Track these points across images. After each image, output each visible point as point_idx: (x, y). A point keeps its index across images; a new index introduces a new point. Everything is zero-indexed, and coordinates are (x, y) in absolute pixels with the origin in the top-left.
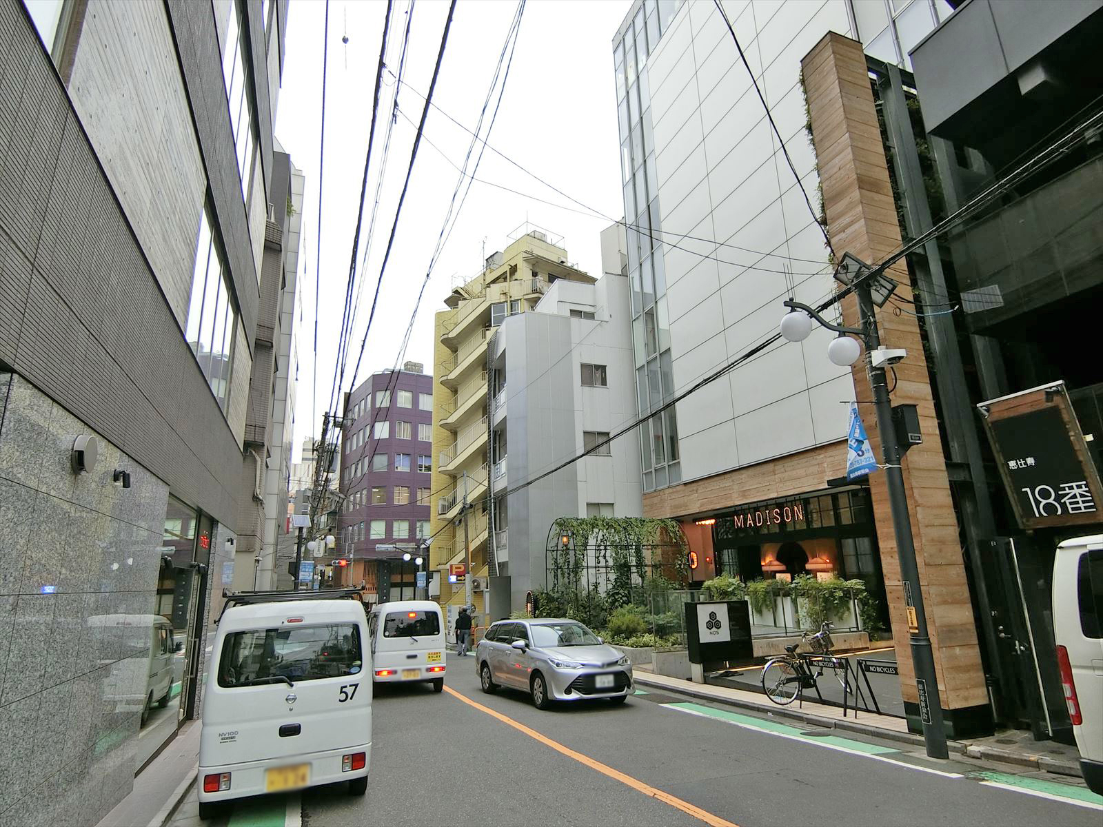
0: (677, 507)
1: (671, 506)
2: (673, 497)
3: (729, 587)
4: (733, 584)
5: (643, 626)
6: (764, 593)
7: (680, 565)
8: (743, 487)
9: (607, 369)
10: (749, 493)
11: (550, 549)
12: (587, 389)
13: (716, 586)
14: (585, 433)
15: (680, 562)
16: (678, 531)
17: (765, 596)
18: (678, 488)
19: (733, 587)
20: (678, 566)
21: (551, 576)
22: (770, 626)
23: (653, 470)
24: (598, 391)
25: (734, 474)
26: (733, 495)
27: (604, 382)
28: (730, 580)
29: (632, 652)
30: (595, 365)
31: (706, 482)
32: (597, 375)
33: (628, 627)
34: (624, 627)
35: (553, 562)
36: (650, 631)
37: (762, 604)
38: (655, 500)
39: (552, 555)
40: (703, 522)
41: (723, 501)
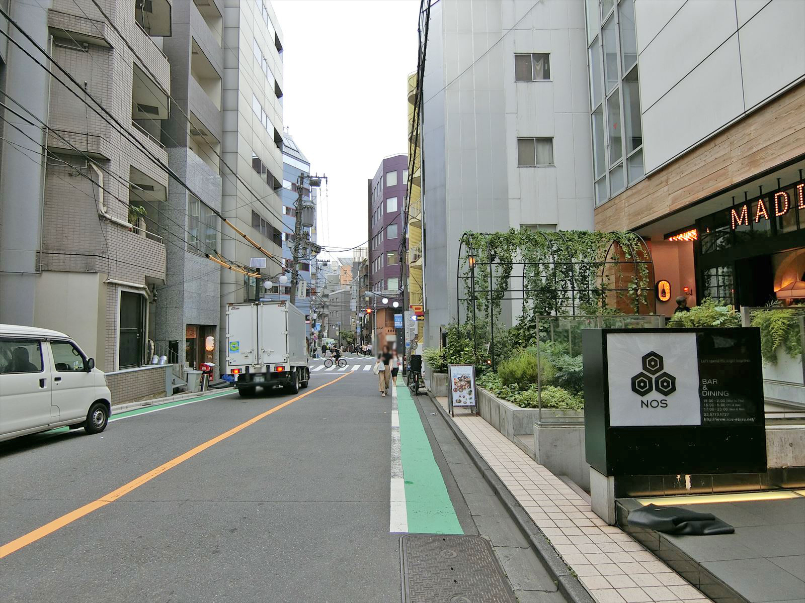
0: (638, 214)
1: (629, 215)
2: (633, 201)
3: (714, 318)
4: (723, 315)
5: (547, 374)
6: (784, 327)
7: (635, 290)
8: (751, 148)
9: (551, 59)
10: (762, 155)
11: (463, 276)
12: (523, 85)
13: (693, 318)
14: (521, 140)
15: (634, 286)
16: (636, 245)
17: (786, 332)
18: (640, 187)
19: (722, 319)
20: (631, 292)
21: (463, 307)
22: (793, 384)
23: (607, 173)
24: (539, 87)
25: (733, 131)
26: (730, 168)
27: (547, 75)
28: (718, 309)
29: (515, 415)
30: (534, 54)
31: (682, 163)
32: (538, 68)
33: (524, 374)
34: (519, 374)
35: (467, 291)
36: (555, 382)
37: (780, 345)
38: (609, 213)
39: (467, 283)
40: (680, 237)
41: (711, 183)
